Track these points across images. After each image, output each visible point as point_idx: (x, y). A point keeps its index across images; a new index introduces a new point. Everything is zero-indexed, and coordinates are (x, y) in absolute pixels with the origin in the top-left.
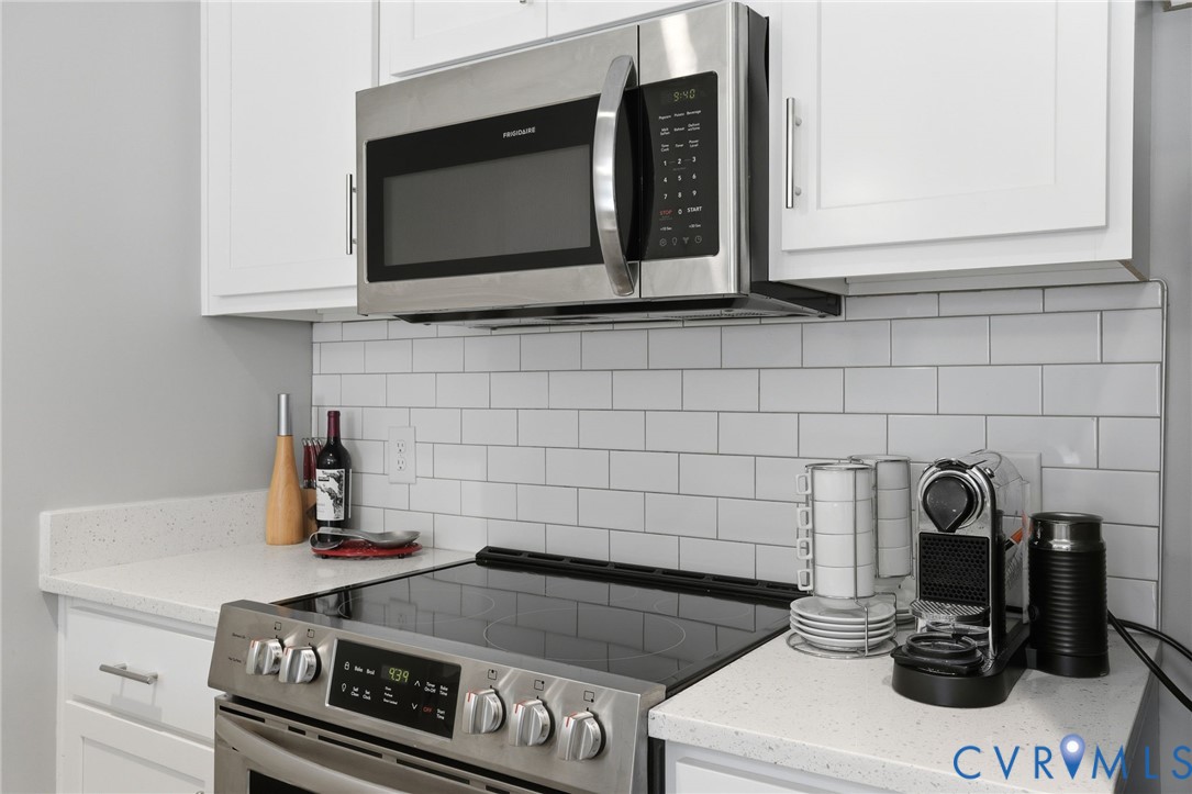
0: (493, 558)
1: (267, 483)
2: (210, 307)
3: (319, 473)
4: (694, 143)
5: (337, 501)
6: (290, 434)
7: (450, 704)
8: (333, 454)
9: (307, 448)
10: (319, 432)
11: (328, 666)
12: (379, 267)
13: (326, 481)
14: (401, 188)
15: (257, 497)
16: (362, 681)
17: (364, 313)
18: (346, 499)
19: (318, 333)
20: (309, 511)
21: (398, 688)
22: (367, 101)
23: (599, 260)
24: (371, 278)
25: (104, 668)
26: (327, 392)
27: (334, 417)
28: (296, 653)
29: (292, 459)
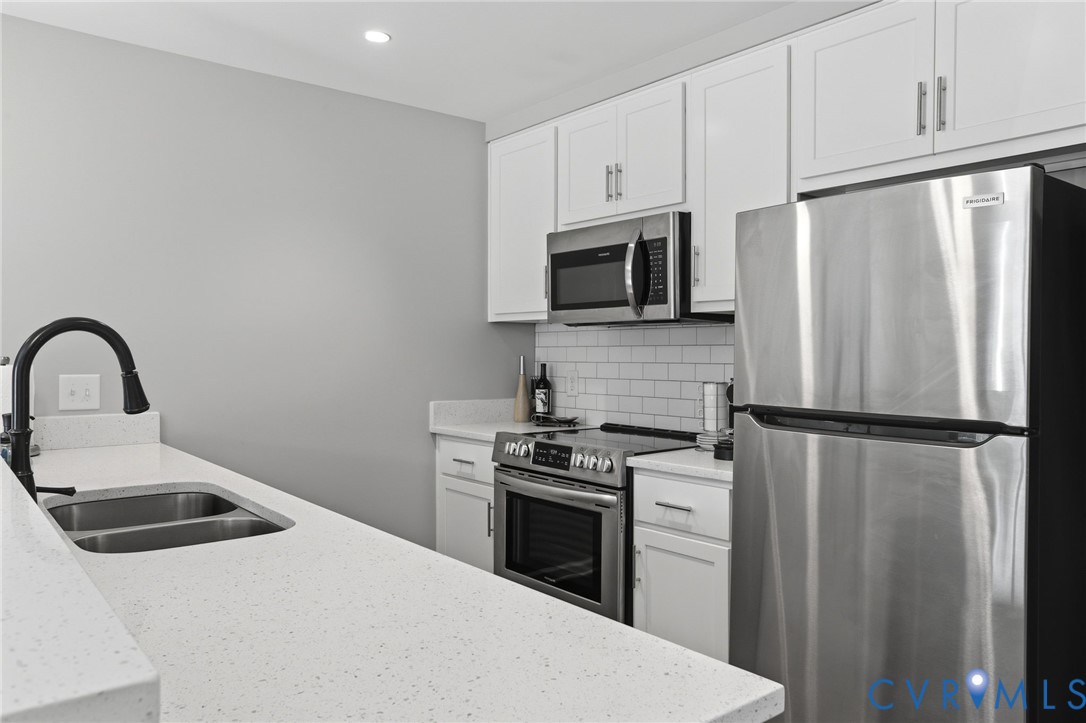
0: (607, 428)
1: (515, 395)
2: (492, 318)
3: (537, 391)
4: (660, 263)
5: (544, 404)
6: (524, 374)
7: (569, 460)
8: (544, 383)
9: (532, 380)
10: (537, 373)
11: (532, 451)
12: (556, 304)
13: (540, 394)
14: (563, 272)
15: (511, 401)
16: (542, 455)
17: (551, 321)
18: (549, 403)
19: (538, 329)
20: (533, 409)
21: (554, 456)
22: (552, 238)
23: (628, 305)
24: (553, 309)
25: (454, 460)
26: (541, 355)
27: (544, 366)
28: (521, 446)
29: (526, 384)
